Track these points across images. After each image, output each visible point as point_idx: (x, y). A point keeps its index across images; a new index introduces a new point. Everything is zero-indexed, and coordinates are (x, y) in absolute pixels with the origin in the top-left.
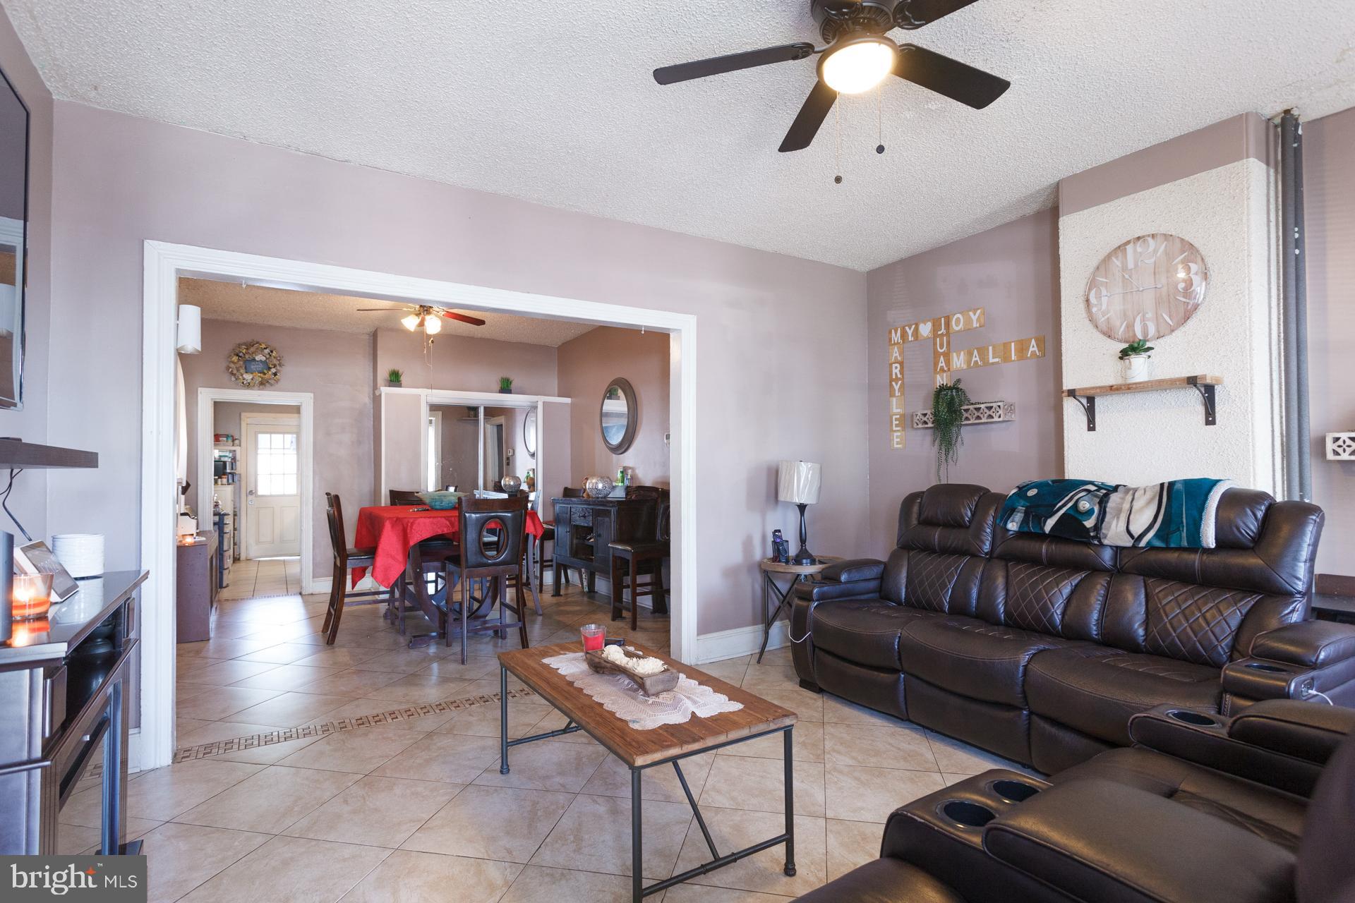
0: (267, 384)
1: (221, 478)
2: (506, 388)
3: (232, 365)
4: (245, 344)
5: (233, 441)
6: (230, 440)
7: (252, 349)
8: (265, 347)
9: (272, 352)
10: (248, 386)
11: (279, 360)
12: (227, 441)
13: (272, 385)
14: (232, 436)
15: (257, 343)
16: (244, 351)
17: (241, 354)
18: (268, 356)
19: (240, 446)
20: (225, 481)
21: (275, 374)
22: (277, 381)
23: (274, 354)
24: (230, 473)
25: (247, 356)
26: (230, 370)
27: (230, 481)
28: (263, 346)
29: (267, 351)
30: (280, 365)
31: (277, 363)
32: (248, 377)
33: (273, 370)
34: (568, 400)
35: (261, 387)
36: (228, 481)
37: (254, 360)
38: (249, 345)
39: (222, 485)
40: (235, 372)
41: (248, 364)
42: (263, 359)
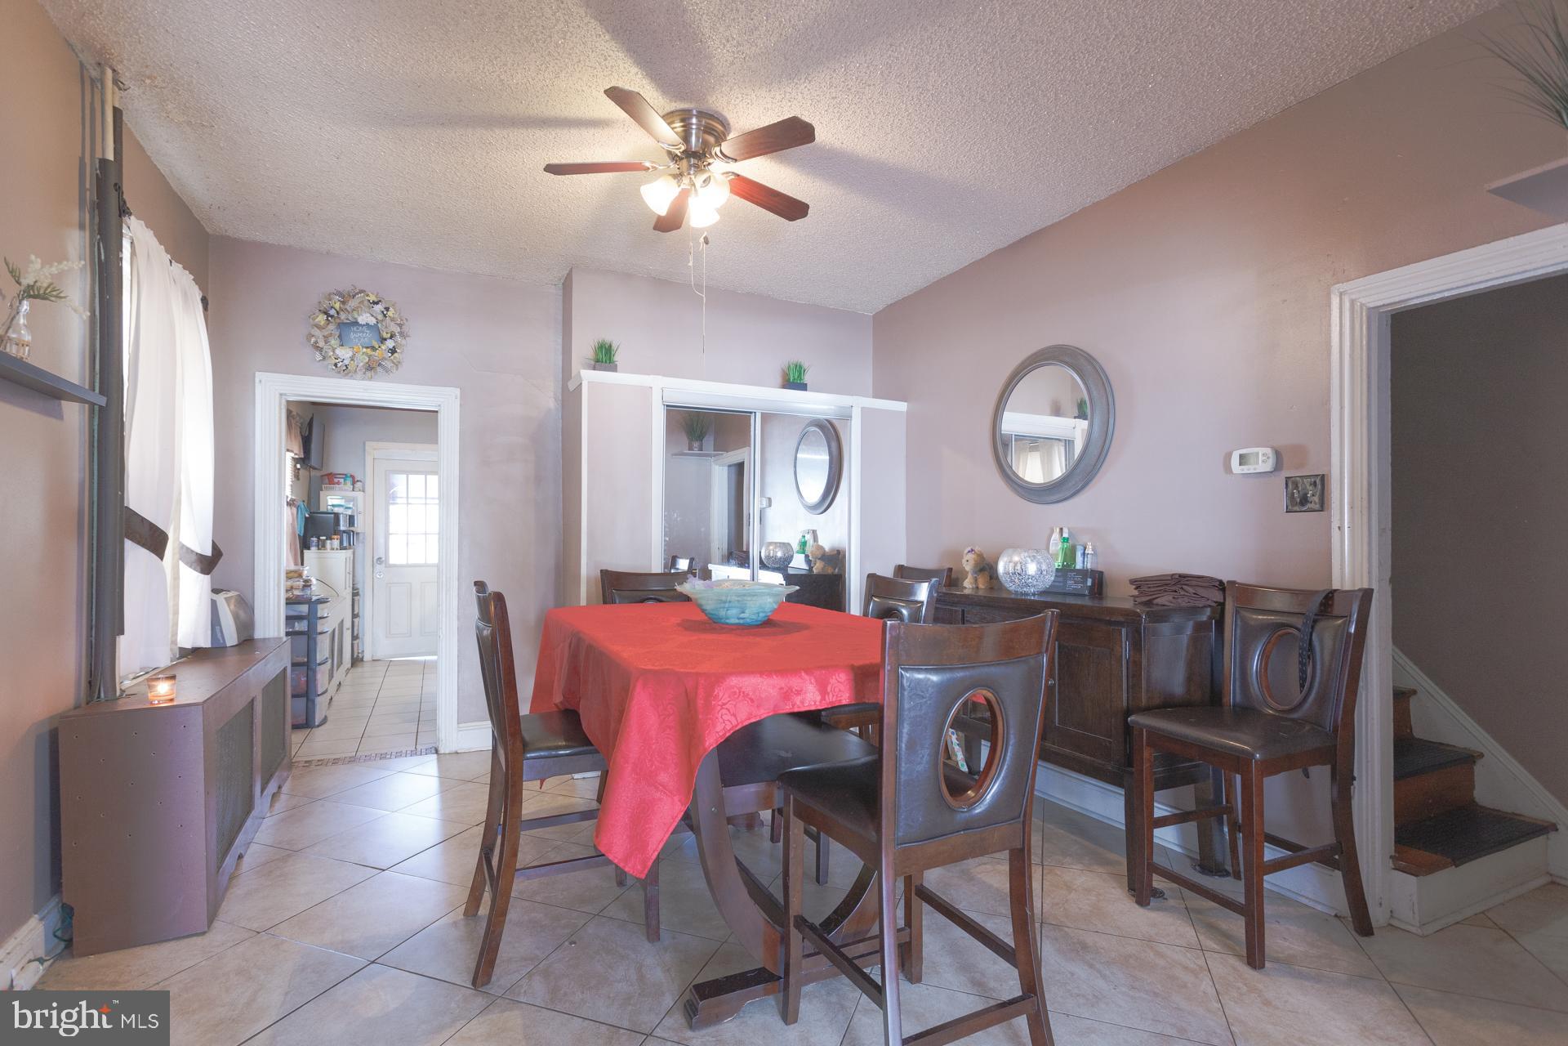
0: (379, 369)
1: (331, 539)
2: (793, 380)
3: (316, 332)
4: (339, 294)
5: (354, 483)
6: (349, 481)
7: (352, 304)
8: (376, 300)
9: (387, 309)
10: (345, 371)
11: (400, 326)
12: (345, 484)
13: (387, 370)
14: (352, 477)
15: (361, 291)
16: (337, 306)
17: (332, 312)
18: (380, 317)
19: (363, 491)
20: (336, 543)
21: (393, 351)
22: (397, 364)
23: (390, 313)
24: (344, 532)
25: (343, 316)
26: (313, 340)
27: (345, 544)
28: (372, 298)
29: (379, 308)
30: (402, 334)
31: (397, 330)
32: (344, 353)
33: (390, 344)
34: (902, 406)
35: (369, 374)
36: (341, 543)
37: (356, 323)
38: (345, 298)
39: (333, 549)
40: (321, 344)
41: (345, 328)
42: (372, 321)
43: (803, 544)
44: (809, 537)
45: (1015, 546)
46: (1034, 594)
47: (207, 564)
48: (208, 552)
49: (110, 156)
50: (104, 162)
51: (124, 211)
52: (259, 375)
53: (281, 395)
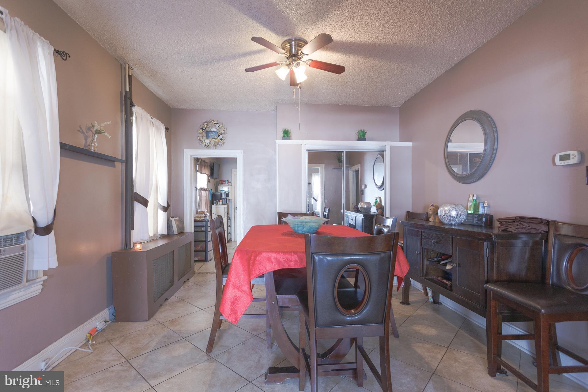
0: (218, 145)
1: (220, 201)
2: (362, 137)
3: (200, 135)
4: (206, 122)
6: (227, 183)
7: (210, 125)
8: (216, 123)
9: (220, 125)
10: (207, 147)
11: (224, 130)
12: (226, 183)
13: (221, 146)
14: (228, 181)
15: (212, 121)
16: (205, 126)
17: (204, 128)
18: (218, 128)
19: (231, 186)
20: (221, 202)
21: (222, 139)
22: (224, 143)
23: (221, 127)
24: (224, 199)
25: (207, 129)
26: (199, 138)
27: (224, 203)
28: (216, 122)
29: (218, 125)
30: (225, 134)
31: (223, 132)
32: (207, 141)
33: (221, 137)
34: (410, 144)
35: (215, 147)
36: (223, 202)
37: (211, 131)
38: (208, 123)
39: (220, 204)
40: (201, 139)
41: (208, 134)
42: (215, 130)
43: (376, 203)
44: (378, 200)
45: (446, 203)
46: (455, 225)
47: (165, 209)
48: (166, 205)
49: (128, 90)
50: (126, 92)
51: (132, 105)
52: (185, 150)
53: (191, 156)
